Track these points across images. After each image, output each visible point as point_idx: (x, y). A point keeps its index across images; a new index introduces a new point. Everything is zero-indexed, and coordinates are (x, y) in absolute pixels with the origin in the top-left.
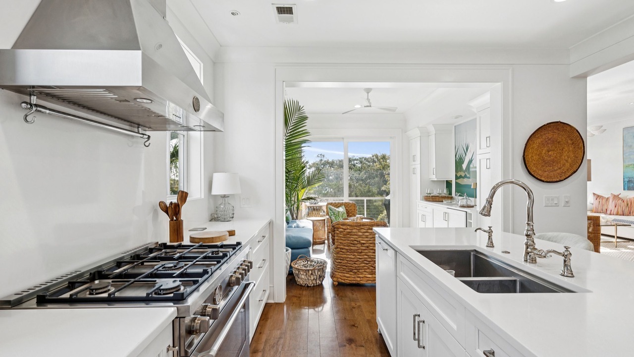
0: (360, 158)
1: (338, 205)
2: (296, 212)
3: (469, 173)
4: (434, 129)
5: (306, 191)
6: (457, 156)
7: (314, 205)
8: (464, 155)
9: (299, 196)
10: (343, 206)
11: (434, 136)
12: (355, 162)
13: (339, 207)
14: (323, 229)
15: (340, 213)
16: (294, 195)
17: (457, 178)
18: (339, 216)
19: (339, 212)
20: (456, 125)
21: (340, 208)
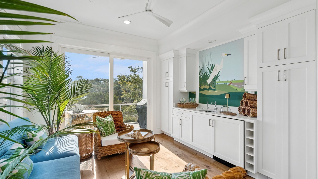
0: (104, 79)
1: (105, 115)
2: (56, 126)
3: (214, 86)
4: (186, 52)
5: (70, 103)
6: (201, 74)
7: (78, 114)
8: (209, 72)
9: (61, 108)
10: (111, 115)
11: (185, 58)
12: (101, 81)
13: (106, 116)
14: (90, 142)
15: (109, 123)
16: (54, 106)
17: (200, 90)
18: (107, 126)
19: (107, 122)
20: (199, 51)
21: (108, 117)
